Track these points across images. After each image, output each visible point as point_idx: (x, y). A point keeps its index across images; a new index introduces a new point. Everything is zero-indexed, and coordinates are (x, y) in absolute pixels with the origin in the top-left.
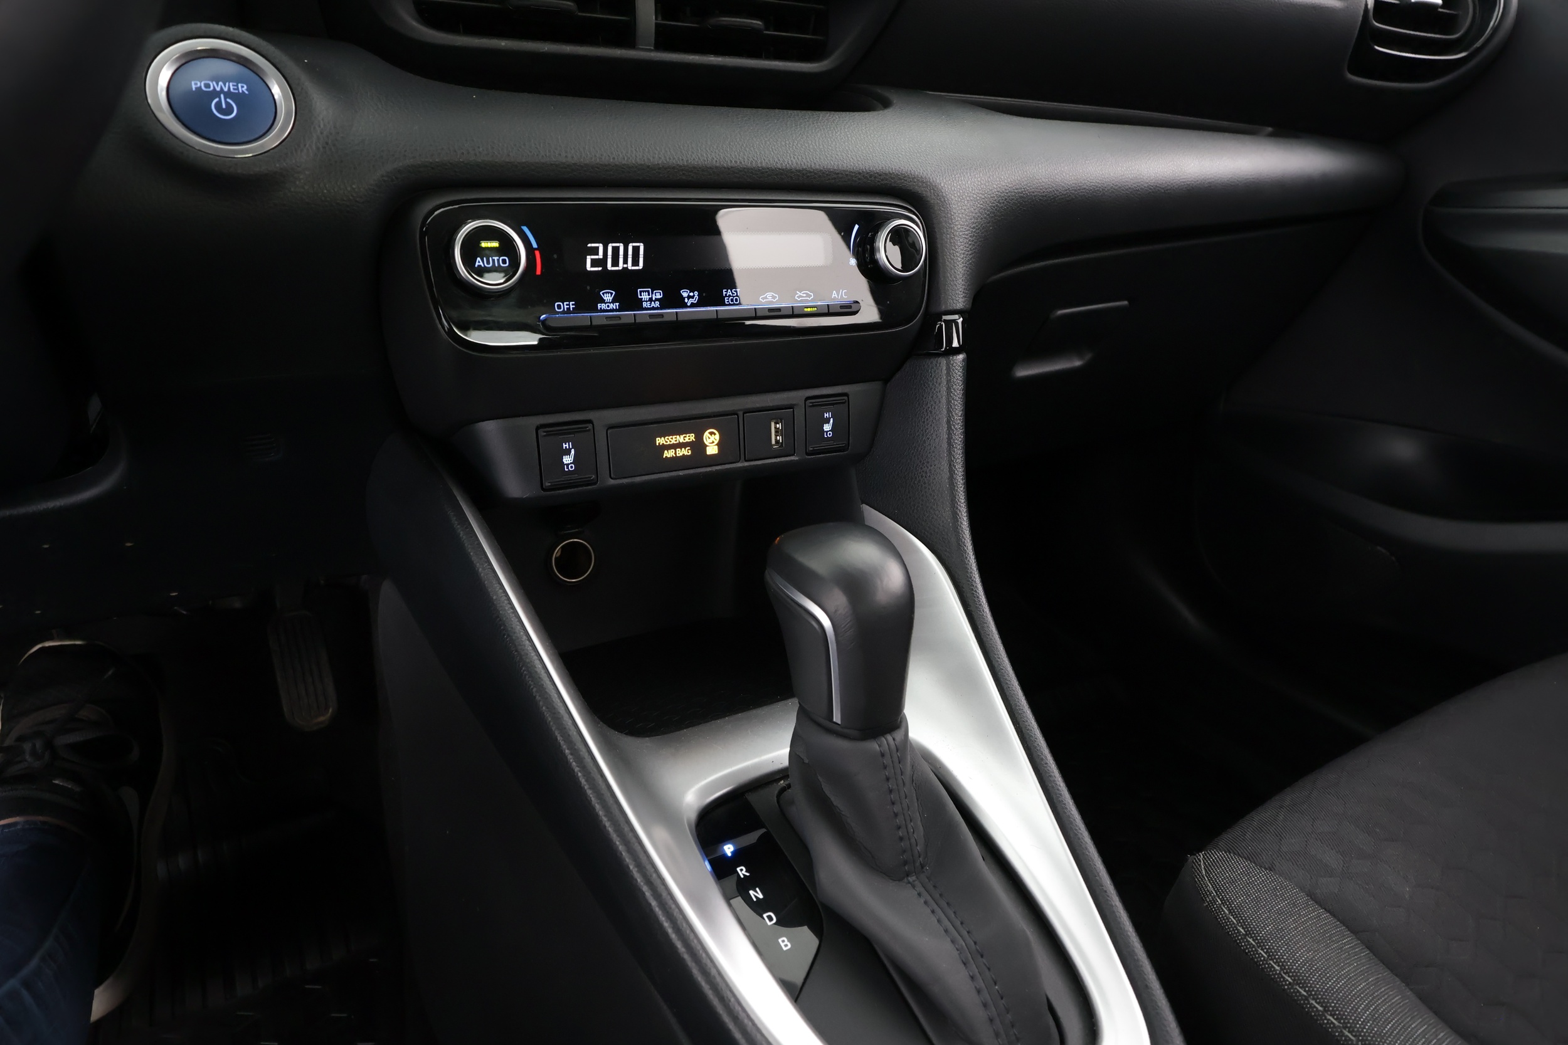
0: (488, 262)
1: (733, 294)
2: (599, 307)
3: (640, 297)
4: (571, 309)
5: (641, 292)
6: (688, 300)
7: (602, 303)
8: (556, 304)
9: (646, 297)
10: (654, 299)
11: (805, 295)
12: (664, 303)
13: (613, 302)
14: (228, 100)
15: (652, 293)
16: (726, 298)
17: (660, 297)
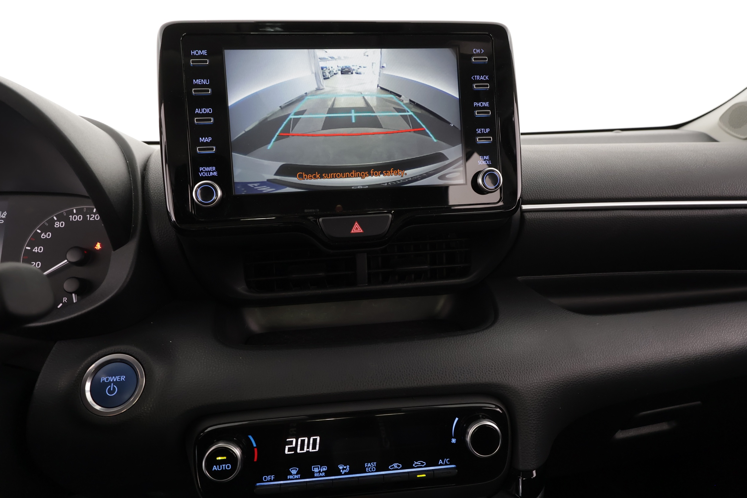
0: (220, 468)
1: (371, 465)
2: (288, 477)
3: (313, 470)
4: (272, 480)
5: (314, 467)
6: (343, 471)
7: (290, 475)
8: (264, 477)
9: (316, 470)
10: (321, 471)
11: (420, 464)
12: (327, 474)
13: (297, 474)
14: (114, 386)
15: (321, 468)
16: (367, 468)
17: (325, 470)
